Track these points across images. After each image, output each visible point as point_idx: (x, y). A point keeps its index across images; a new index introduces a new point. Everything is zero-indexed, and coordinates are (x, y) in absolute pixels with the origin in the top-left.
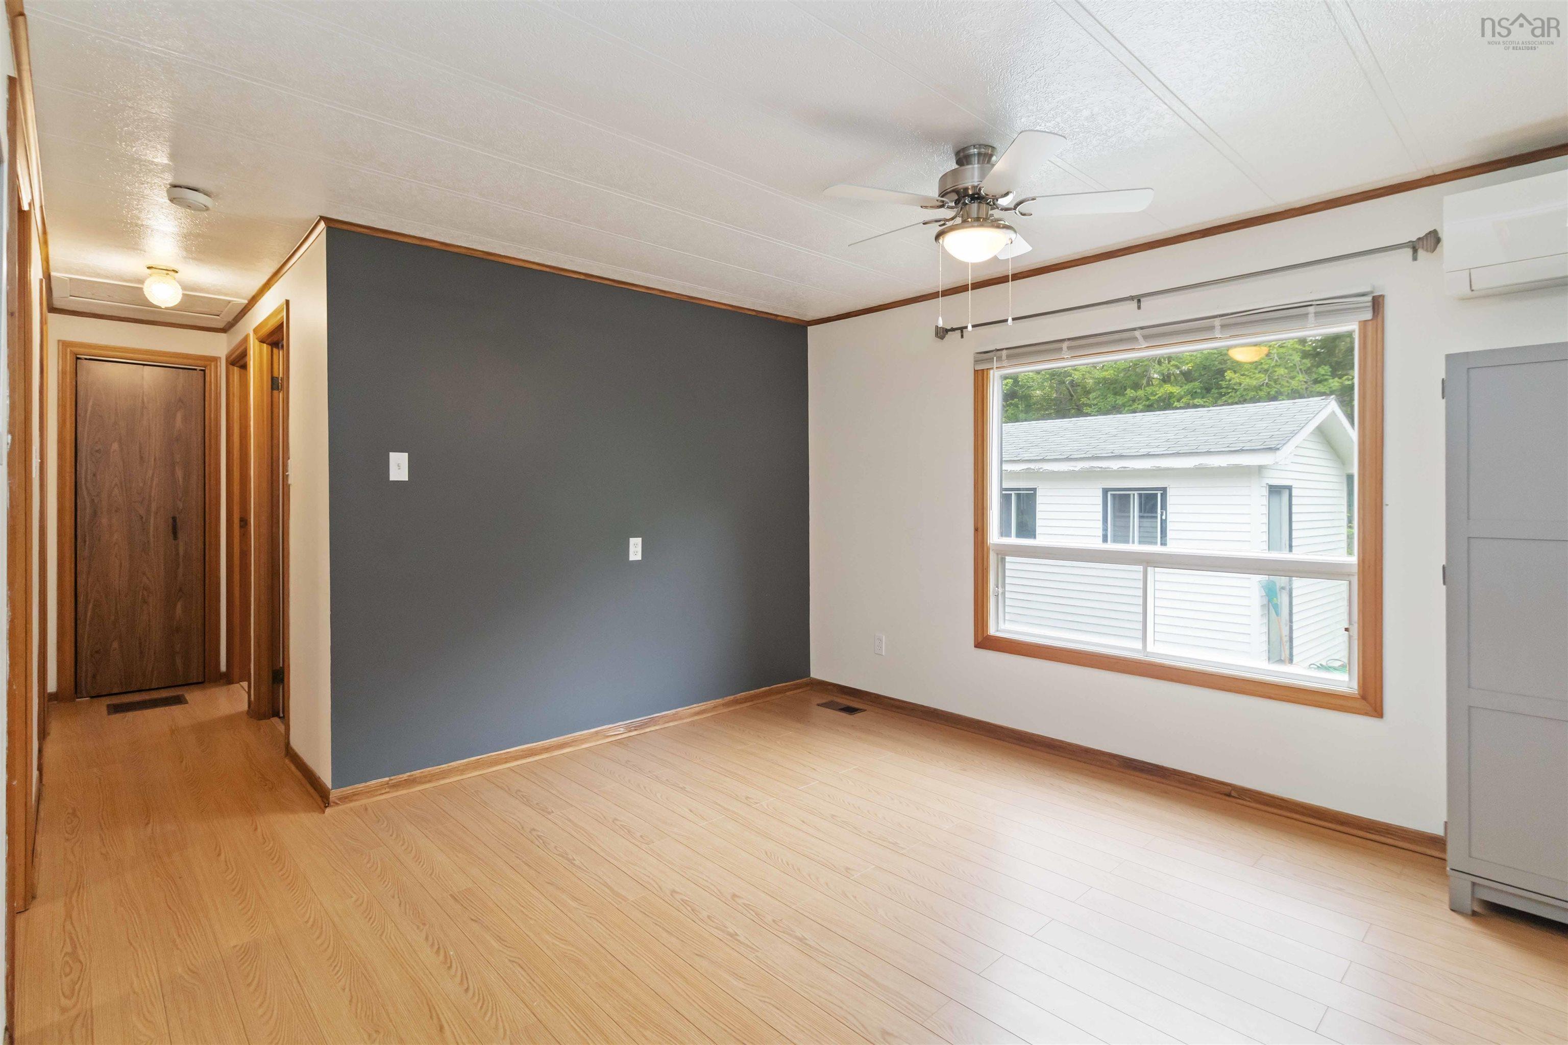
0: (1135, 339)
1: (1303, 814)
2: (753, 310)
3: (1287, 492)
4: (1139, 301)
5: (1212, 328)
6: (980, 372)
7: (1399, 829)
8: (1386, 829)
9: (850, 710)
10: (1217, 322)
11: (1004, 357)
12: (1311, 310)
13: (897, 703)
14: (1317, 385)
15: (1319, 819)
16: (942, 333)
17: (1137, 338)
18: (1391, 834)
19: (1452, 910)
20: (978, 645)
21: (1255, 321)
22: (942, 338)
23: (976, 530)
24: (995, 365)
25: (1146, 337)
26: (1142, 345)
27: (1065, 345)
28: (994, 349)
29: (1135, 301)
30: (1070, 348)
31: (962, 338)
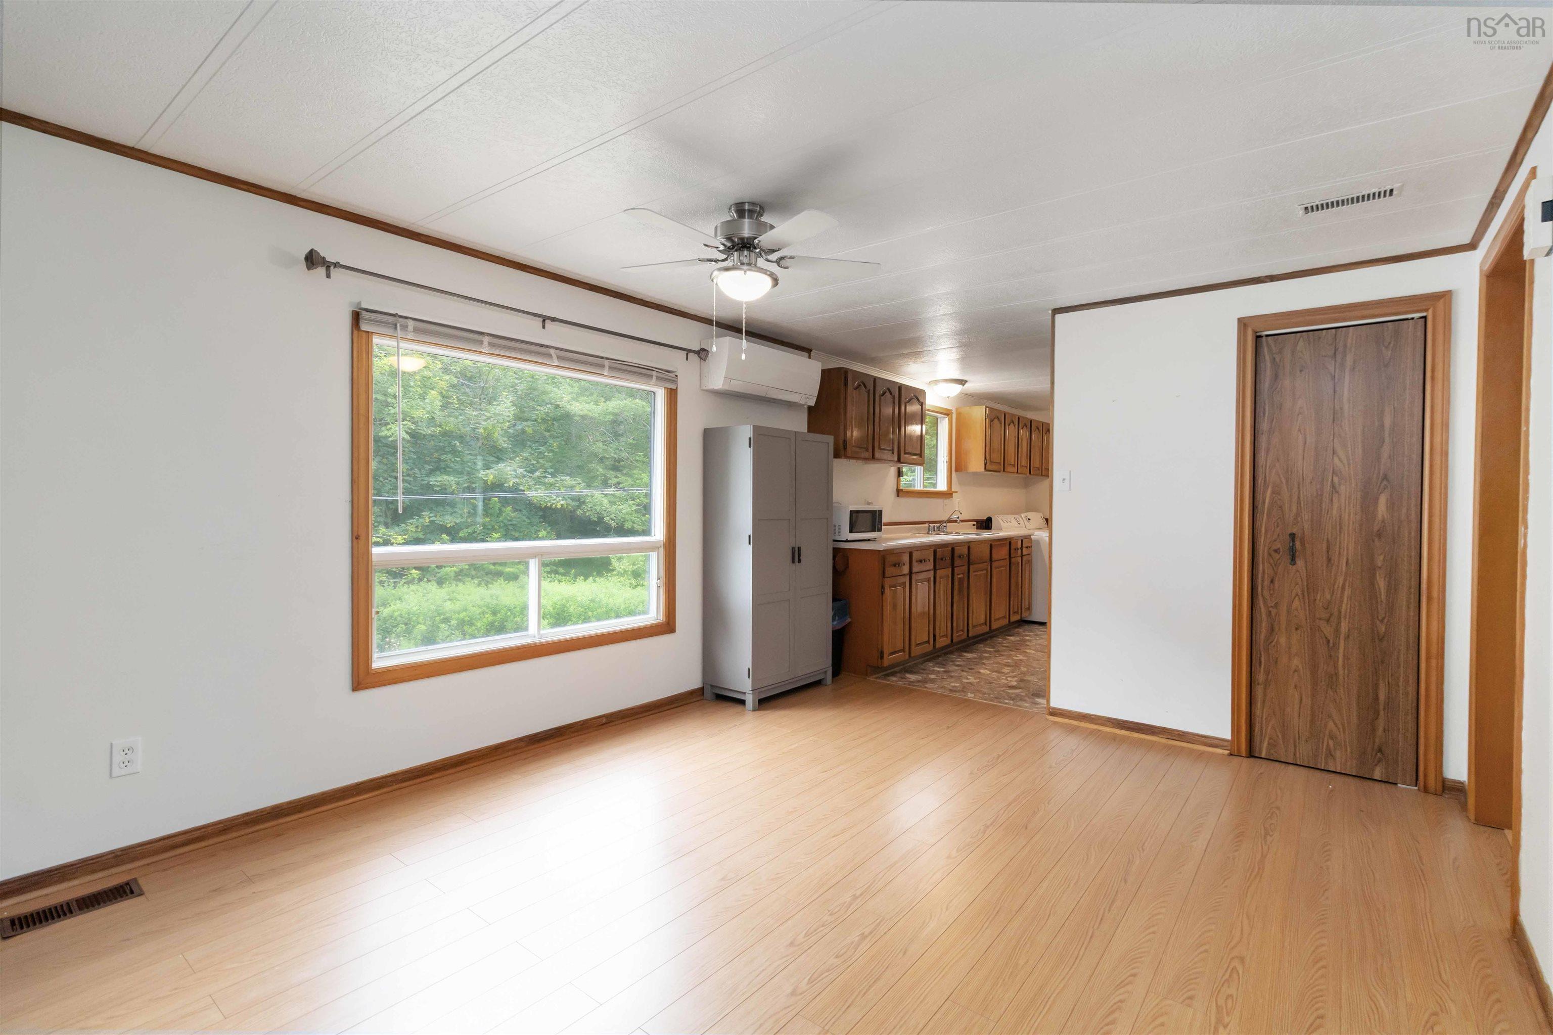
0: (550, 356)
4: (544, 321)
5: (603, 366)
6: (363, 335)
10: (607, 363)
11: (411, 328)
12: (654, 373)
17: (551, 355)
19: (753, 711)
21: (627, 370)
22: (310, 267)
23: (357, 537)
24: (399, 334)
25: (559, 358)
26: (554, 363)
27: (486, 339)
28: (394, 312)
29: (542, 319)
30: (490, 344)
31: (327, 277)
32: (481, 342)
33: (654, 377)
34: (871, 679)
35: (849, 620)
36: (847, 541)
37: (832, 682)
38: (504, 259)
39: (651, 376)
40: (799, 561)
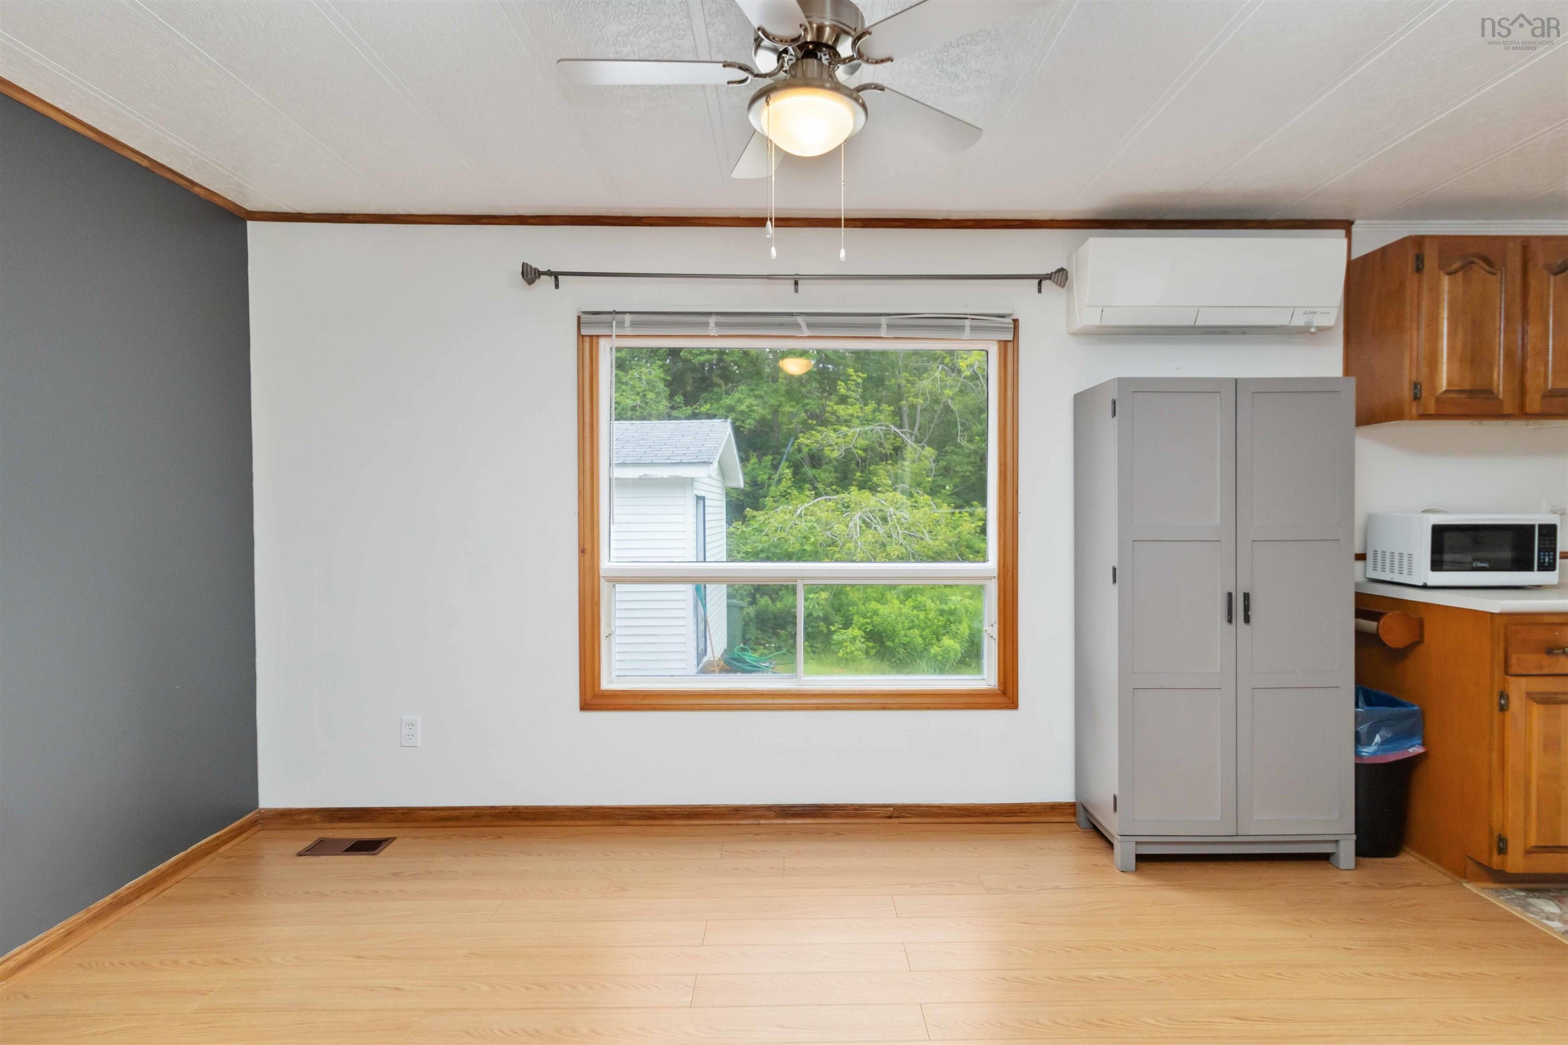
0: (797, 326)
1: (956, 816)
2: (145, 157)
3: (702, 501)
4: (796, 283)
5: (878, 326)
6: (587, 340)
7: (1029, 806)
8: (1020, 809)
9: (369, 847)
10: (884, 321)
11: (627, 323)
12: (967, 323)
13: (445, 813)
14: (675, 411)
15: (969, 816)
16: (530, 275)
17: (801, 324)
18: (1024, 812)
19: (1122, 871)
20: (585, 706)
22: (530, 282)
23: (582, 551)
24: (615, 332)
25: (810, 326)
26: (804, 334)
27: (712, 320)
28: (612, 310)
29: (793, 282)
30: (718, 325)
31: (556, 288)
32: (706, 325)
33: (967, 329)
34: (1471, 887)
35: (1416, 750)
36: (1425, 587)
37: (1356, 865)
38: (738, 219)
39: (962, 328)
40: (1247, 619)
